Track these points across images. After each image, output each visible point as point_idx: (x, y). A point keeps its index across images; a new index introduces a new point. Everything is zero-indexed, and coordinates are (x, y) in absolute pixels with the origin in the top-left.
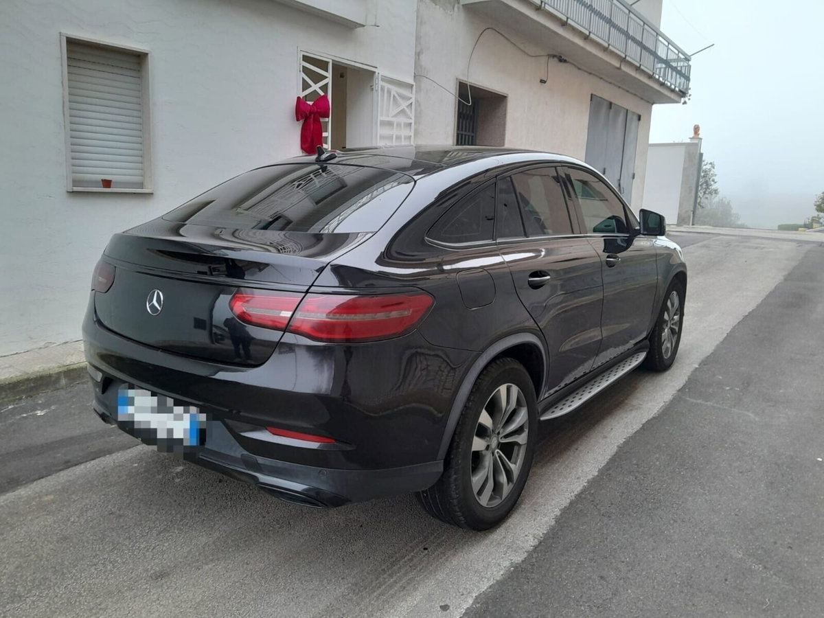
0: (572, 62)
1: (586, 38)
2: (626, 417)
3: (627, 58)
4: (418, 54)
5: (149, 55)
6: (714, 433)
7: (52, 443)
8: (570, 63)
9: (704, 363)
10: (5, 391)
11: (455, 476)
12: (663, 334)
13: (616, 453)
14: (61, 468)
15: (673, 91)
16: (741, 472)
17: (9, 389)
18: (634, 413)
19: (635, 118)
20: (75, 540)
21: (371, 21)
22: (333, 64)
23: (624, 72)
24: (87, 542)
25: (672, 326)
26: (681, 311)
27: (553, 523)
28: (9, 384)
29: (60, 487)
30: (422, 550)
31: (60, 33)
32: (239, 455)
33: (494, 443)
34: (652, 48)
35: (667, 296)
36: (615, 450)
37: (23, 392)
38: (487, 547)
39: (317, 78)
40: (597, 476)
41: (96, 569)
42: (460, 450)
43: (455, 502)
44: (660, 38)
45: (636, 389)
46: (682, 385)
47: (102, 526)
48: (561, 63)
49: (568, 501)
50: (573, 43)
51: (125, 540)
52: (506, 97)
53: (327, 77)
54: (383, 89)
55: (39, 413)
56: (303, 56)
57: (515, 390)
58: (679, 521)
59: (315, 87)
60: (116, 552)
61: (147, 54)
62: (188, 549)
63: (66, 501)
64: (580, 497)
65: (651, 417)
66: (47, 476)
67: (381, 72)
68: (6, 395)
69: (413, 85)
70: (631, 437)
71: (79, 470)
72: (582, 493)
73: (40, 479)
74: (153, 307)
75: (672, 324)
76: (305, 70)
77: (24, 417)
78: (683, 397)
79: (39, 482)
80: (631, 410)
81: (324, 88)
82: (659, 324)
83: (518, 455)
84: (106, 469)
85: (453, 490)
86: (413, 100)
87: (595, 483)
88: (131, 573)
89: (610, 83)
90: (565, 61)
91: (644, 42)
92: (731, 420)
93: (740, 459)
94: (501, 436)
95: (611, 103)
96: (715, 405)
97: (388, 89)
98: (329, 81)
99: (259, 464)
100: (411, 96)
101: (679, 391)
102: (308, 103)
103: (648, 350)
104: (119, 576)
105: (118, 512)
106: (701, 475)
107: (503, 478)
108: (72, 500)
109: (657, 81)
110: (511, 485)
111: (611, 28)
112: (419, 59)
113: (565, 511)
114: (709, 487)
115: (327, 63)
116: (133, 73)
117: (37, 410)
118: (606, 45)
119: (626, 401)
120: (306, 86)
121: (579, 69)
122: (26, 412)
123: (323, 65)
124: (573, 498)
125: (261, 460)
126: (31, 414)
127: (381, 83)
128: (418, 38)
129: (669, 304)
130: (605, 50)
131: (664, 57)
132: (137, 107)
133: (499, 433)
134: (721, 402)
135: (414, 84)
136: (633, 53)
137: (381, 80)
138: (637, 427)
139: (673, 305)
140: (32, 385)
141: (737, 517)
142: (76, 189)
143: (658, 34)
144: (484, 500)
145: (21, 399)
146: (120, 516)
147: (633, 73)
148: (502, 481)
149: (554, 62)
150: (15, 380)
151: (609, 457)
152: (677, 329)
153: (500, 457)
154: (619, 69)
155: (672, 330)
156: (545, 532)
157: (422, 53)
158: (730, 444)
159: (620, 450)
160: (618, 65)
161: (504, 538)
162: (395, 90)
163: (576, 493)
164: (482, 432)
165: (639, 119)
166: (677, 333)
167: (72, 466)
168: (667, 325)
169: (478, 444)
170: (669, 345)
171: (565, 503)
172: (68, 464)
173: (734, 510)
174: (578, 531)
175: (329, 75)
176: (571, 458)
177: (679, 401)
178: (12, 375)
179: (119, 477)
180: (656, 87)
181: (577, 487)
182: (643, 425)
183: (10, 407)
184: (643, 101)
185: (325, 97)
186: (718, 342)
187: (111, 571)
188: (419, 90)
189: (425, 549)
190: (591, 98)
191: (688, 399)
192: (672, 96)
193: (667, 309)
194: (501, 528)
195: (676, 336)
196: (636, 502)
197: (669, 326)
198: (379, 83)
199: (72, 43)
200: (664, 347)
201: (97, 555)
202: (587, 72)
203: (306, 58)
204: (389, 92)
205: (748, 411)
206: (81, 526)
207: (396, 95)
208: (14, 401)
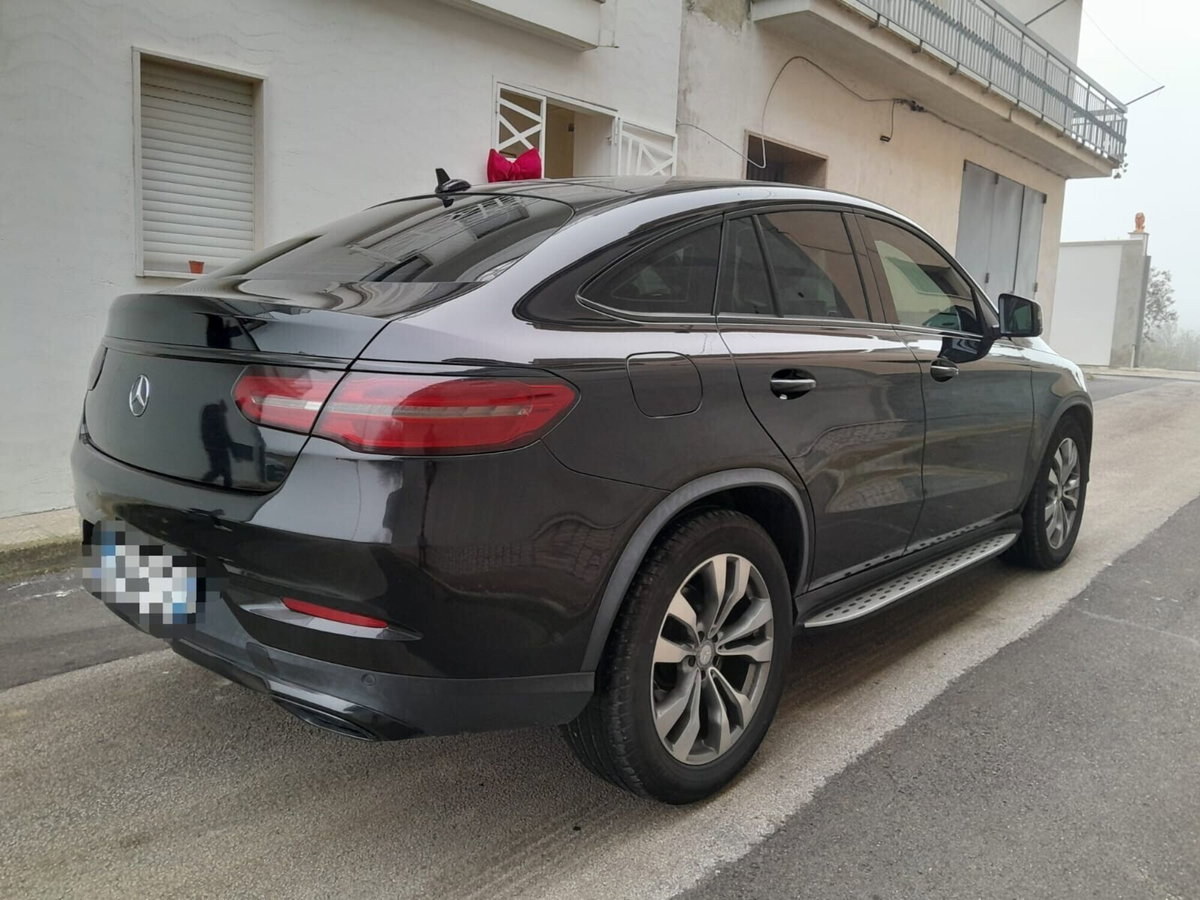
0: (931, 110)
1: (953, 72)
2: (972, 637)
3: (1021, 104)
4: (683, 93)
5: (265, 83)
6: (1124, 667)
7: (60, 635)
8: (930, 112)
9: (1124, 560)
10: (19, 560)
11: (620, 703)
12: (1047, 508)
13: (945, 692)
14: (56, 671)
15: (1098, 158)
16: (1164, 734)
17: (26, 557)
18: (987, 631)
19: (1038, 199)
20: (30, 778)
21: (606, 40)
22: (548, 105)
23: (1016, 125)
24: (48, 782)
25: (1067, 497)
26: (1082, 470)
27: (808, 798)
28: (26, 550)
29: (42, 699)
30: (571, 830)
31: (132, 47)
32: (242, 644)
33: (705, 653)
34: (1062, 90)
35: (1054, 444)
36: (944, 688)
37: (48, 562)
38: (683, 832)
39: (523, 124)
40: (905, 726)
41: (42, 824)
42: (628, 657)
43: (621, 748)
44: (1078, 78)
45: (998, 594)
46: (1079, 592)
47: (79, 760)
48: (915, 113)
49: (844, 765)
50: (932, 80)
51: (104, 781)
52: (825, 160)
53: (538, 123)
54: (625, 143)
55: (60, 594)
56: (502, 89)
57: (744, 567)
58: (1036, 809)
59: (520, 137)
60: (83, 800)
61: (262, 81)
62: (195, 803)
63: (43, 719)
64: (864, 759)
65: (1016, 638)
66: (30, 682)
67: (622, 116)
68: (21, 567)
69: (674, 138)
70: (976, 669)
71: (79, 675)
72: (870, 752)
73: (20, 684)
74: (136, 400)
75: (1067, 493)
76: (505, 111)
77: (36, 599)
78: (1079, 609)
79: (15, 689)
80: (984, 626)
81: (534, 139)
82: (1040, 492)
83: (754, 681)
84: (121, 677)
85: (617, 727)
86: (674, 160)
87: (898, 739)
88: (93, 834)
89: (996, 145)
90: (921, 109)
91: (1048, 83)
92: (1157, 648)
93: (1165, 711)
94: (718, 644)
95: (997, 176)
96: (1133, 624)
97: (634, 142)
98: (541, 127)
99: (269, 659)
100: (670, 154)
101: (1071, 600)
102: (508, 159)
103: (1019, 531)
104: (72, 838)
105: (112, 740)
106: (1091, 735)
107: (722, 717)
108: (52, 718)
109: (1074, 143)
110: (738, 731)
111: (994, 58)
112: (685, 99)
113: (835, 781)
114: (1102, 754)
115: (538, 103)
116: (244, 110)
117: (57, 588)
118: (986, 84)
119: (979, 613)
120: (505, 134)
121: (944, 121)
122: (42, 591)
123: (533, 105)
124: (854, 760)
125: (274, 653)
126: (48, 594)
127: (623, 133)
128: (683, 69)
129: (1058, 456)
130: (984, 91)
131: (1082, 105)
132: (245, 158)
133: (715, 639)
134: (1144, 620)
135: (676, 136)
136: (1031, 98)
137: (624, 129)
138: (990, 651)
139: (1065, 460)
140: (60, 553)
141: (1146, 809)
142: (149, 273)
143: (1072, 70)
144: (682, 750)
145: (42, 573)
146: (112, 746)
147: (1031, 128)
148: (719, 721)
149: (903, 111)
150: (34, 544)
151: (931, 698)
152: (1075, 502)
153: (717, 680)
154: (1008, 121)
155: (1067, 504)
156: (791, 813)
157: (690, 92)
158: (1150, 686)
159: (951, 688)
160: (1006, 116)
161: (716, 818)
162: (644, 144)
163: (860, 752)
164: (677, 632)
165: (1044, 201)
166: (1074, 509)
167: (74, 669)
168: (1056, 494)
169: (666, 651)
170: (1060, 527)
171: (838, 766)
172: (70, 666)
173: (1144, 796)
174: (851, 814)
175: (542, 119)
176: (864, 696)
177: (1070, 616)
178: (35, 539)
179: (135, 689)
180: (1070, 150)
181: (864, 742)
182: (1001, 650)
183: (22, 584)
184: (1050, 174)
185: (534, 153)
186: (1152, 530)
187: (63, 828)
188: (683, 147)
189: (577, 828)
190: (965, 165)
191: (1085, 612)
192: (1097, 165)
193: (1055, 467)
194: (716, 803)
195: (1073, 513)
196: (965, 773)
197: (1060, 495)
198: (619, 133)
199: (149, 63)
200: (1049, 530)
201: (53, 802)
202: (956, 126)
203: (505, 94)
204: (636, 147)
205: (1191, 635)
206: (48, 756)
207: (647, 153)
208: (32, 575)
